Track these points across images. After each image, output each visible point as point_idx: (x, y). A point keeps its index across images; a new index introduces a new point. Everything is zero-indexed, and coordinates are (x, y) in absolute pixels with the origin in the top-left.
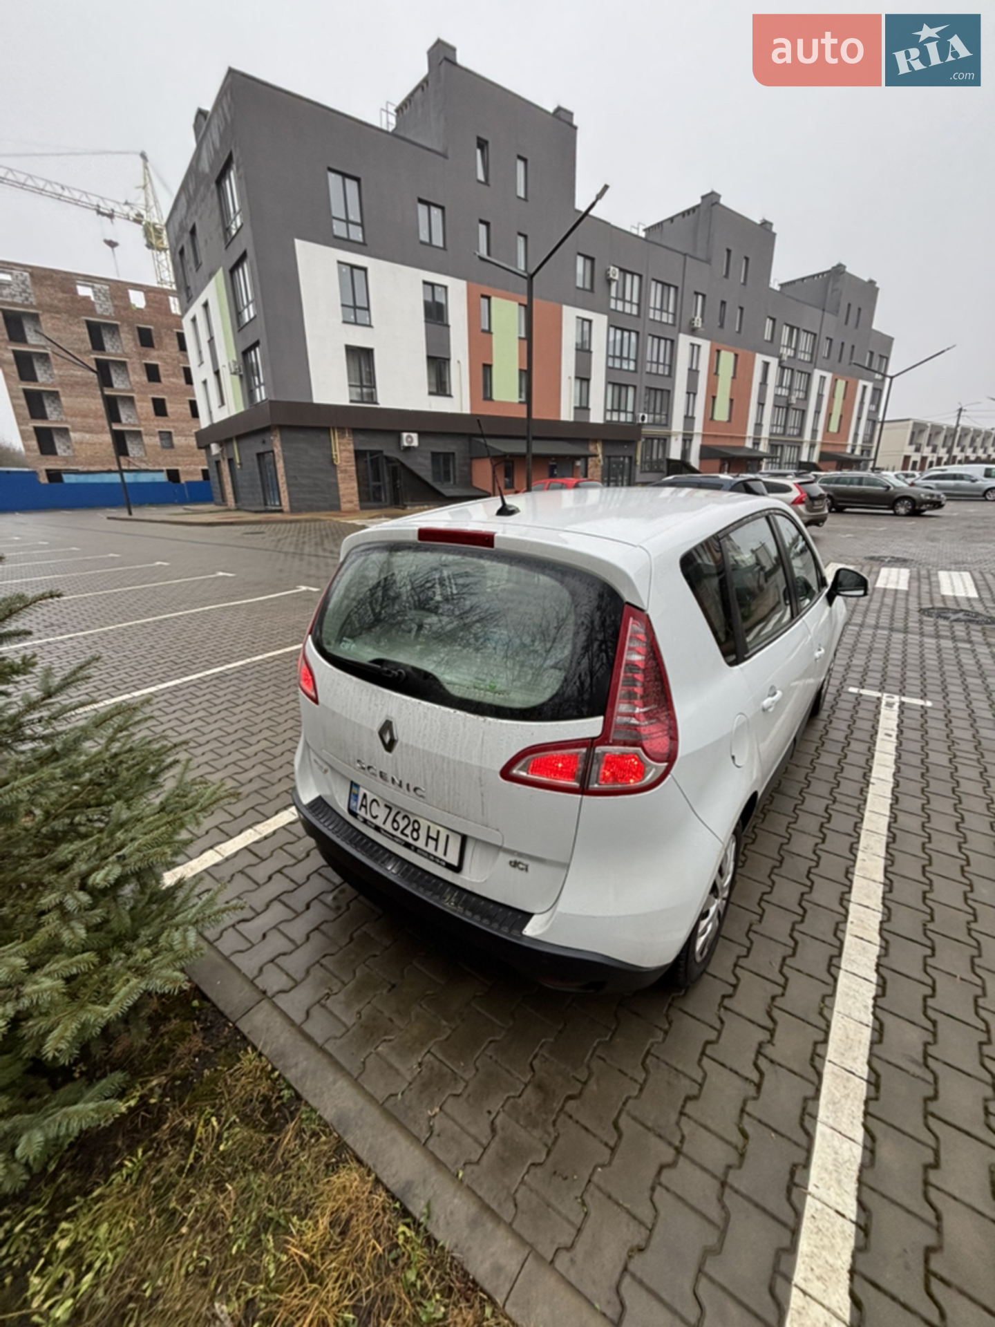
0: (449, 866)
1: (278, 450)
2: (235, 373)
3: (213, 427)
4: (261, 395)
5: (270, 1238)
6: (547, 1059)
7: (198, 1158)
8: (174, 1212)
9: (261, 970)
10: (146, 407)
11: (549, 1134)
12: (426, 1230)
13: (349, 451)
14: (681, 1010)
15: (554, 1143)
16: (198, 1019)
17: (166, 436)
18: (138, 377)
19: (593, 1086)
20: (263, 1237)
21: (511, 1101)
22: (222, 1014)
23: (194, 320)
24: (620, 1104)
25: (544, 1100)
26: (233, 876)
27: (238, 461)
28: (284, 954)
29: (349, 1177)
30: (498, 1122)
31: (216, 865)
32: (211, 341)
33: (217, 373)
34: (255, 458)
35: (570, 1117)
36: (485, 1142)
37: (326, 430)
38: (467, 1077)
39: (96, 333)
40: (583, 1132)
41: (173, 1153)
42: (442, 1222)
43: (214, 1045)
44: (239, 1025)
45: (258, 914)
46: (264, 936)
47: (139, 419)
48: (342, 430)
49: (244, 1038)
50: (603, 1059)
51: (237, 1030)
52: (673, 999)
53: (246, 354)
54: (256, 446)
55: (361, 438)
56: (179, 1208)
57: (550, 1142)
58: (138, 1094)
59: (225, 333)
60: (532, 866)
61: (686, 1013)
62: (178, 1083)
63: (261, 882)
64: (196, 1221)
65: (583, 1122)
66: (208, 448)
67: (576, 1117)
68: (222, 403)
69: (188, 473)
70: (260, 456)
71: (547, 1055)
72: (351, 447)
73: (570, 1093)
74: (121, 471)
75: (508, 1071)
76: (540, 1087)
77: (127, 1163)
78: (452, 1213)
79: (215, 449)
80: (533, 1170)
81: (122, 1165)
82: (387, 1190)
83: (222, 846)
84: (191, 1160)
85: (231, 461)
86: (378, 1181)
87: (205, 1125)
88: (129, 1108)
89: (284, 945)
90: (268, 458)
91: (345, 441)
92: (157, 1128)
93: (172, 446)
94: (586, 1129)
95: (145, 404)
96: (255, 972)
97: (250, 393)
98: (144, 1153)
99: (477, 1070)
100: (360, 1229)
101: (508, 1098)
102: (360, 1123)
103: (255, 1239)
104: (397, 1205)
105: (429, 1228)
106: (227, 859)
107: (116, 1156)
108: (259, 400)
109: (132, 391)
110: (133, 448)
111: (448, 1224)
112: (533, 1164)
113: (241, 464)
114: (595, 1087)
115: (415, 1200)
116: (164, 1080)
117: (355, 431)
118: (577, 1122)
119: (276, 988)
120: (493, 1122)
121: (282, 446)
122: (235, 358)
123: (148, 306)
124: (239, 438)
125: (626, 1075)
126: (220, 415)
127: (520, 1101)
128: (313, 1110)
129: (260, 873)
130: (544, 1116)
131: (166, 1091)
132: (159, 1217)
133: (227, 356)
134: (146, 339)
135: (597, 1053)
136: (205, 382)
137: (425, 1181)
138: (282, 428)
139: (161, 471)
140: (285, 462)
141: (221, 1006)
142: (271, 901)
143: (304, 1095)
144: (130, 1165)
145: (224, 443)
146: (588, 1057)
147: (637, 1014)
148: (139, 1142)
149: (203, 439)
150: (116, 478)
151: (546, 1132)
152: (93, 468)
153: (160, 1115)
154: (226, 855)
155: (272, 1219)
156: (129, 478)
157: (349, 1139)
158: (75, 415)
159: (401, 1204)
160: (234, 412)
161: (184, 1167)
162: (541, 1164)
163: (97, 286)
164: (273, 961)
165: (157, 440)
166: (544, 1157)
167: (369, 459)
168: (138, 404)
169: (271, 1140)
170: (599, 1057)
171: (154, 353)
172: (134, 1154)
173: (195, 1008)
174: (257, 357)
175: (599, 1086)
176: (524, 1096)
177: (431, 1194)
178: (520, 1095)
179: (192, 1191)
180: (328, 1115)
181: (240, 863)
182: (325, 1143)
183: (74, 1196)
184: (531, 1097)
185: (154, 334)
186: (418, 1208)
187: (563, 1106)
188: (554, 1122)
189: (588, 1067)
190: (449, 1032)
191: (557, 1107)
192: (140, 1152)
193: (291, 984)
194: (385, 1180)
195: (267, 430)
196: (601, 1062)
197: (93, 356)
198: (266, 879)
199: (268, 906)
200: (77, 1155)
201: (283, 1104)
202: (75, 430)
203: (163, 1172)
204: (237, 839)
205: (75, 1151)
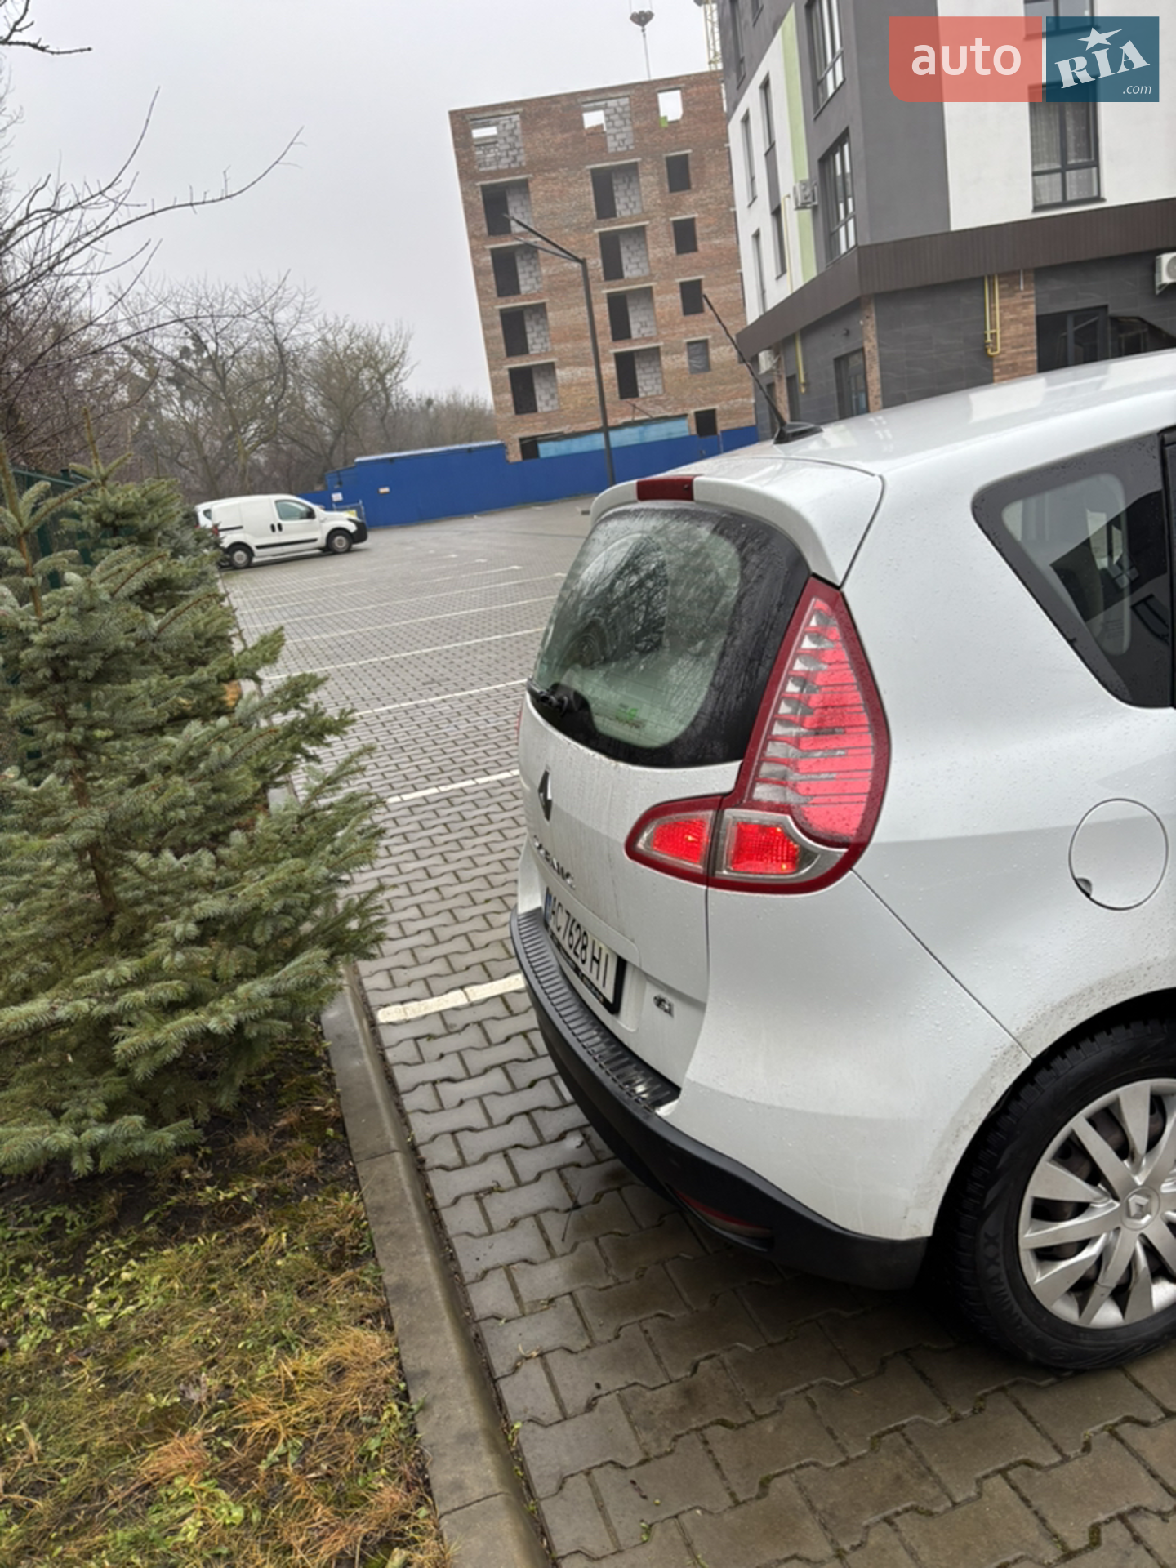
0: (605, 1003)
1: (870, 345)
2: (803, 207)
3: (767, 318)
4: (847, 238)
5: (274, 1351)
6: (724, 1367)
7: (256, 1261)
8: (213, 1293)
9: (434, 1138)
10: (669, 301)
11: (659, 1446)
12: (413, 1419)
13: (1024, 321)
14: (1017, 1404)
15: (658, 1457)
16: (324, 1147)
17: (699, 348)
18: (662, 247)
19: (769, 1427)
20: (268, 1347)
21: (636, 1388)
22: (349, 1150)
23: (746, 120)
24: (794, 1465)
25: (682, 1409)
26: (467, 1025)
27: (802, 380)
28: (471, 1130)
29: (372, 1341)
30: (601, 1401)
31: (456, 1009)
32: (770, 153)
33: (777, 213)
34: (831, 368)
35: (706, 1442)
36: (570, 1411)
37: (974, 284)
38: (598, 1337)
39: (604, 187)
40: (710, 1466)
41: (238, 1248)
42: (433, 1420)
43: (326, 1177)
44: (358, 1167)
45: (470, 1077)
46: (462, 1102)
47: (658, 327)
48: (1009, 278)
49: (357, 1181)
50: (813, 1405)
51: (354, 1171)
52: (1015, 1384)
53: (825, 162)
54: (833, 344)
55: (1056, 285)
56: (219, 1292)
57: (654, 1452)
58: (238, 1190)
59: (793, 128)
60: (678, 1007)
61: (1024, 1411)
62: (277, 1196)
63: (494, 1040)
64: (226, 1308)
65: (719, 1457)
66: (755, 360)
67: (714, 1446)
68: (783, 270)
69: (731, 413)
70: (840, 361)
71: (727, 1363)
72: (1031, 311)
73: (728, 1418)
74: (606, 429)
75: (657, 1357)
76: (688, 1393)
77: (200, 1240)
78: (448, 1418)
79: (765, 361)
80: (609, 1468)
81: (196, 1241)
82: (400, 1367)
83: (475, 988)
84: (249, 1261)
85: (792, 380)
86: (398, 1355)
87: (276, 1238)
88: (225, 1198)
89: (479, 1120)
90: (855, 361)
91: (1017, 300)
92: (238, 1223)
93: (707, 367)
94: (718, 1466)
95: (669, 297)
96: (426, 1138)
97: (828, 239)
98: (217, 1238)
99: (617, 1337)
100: (352, 1383)
101: (635, 1384)
102: (415, 1300)
103: (262, 1347)
104: (402, 1386)
105: (417, 1419)
106: (472, 1005)
107: (196, 1232)
108: (843, 249)
109: (650, 277)
110: (647, 383)
111: (438, 1424)
112: (612, 1462)
113: (806, 385)
114: (770, 1429)
115: (421, 1388)
116: (264, 1186)
117: (1041, 274)
118: (710, 1452)
119: (437, 1162)
120: (595, 1398)
121: (879, 337)
122: (806, 176)
123: (687, 112)
124: (808, 331)
125: (835, 1438)
126: (778, 293)
127: (648, 1394)
128: (378, 1269)
129: (498, 1031)
130: (668, 1424)
131: (261, 1195)
132: (201, 1293)
133: (794, 171)
134: (679, 175)
135: (809, 1393)
136: (757, 236)
137: (442, 1378)
138: (884, 298)
139: (684, 416)
140: (882, 369)
141: (352, 1144)
142: (493, 1067)
143: (379, 1254)
144: (202, 1243)
145: (781, 348)
146: (790, 1391)
147: (923, 1376)
148: (219, 1228)
149: (747, 345)
150: (598, 442)
151: (658, 1440)
152: (582, 427)
153: (247, 1212)
154: (473, 999)
155: (284, 1337)
156: (618, 439)
157: (394, 1309)
158: (565, 340)
159: (407, 1387)
160: (799, 283)
161: (240, 1263)
162: (622, 1467)
163: (611, 103)
164: (453, 1133)
165: (683, 360)
166: (634, 1462)
167: (1071, 329)
168: (657, 298)
169: (324, 1276)
170: (808, 1399)
171: (690, 198)
172: (209, 1237)
173: (329, 1136)
174: (844, 162)
175: (776, 1429)
176: (657, 1392)
177: (440, 1392)
178: (654, 1389)
179: (236, 1285)
180: (389, 1279)
181: (482, 1013)
182: (370, 1301)
183: (150, 1245)
184: (668, 1396)
185: (691, 164)
186: (417, 1397)
187: (705, 1427)
188: (676, 1438)
189: (780, 1403)
190: (611, 1282)
191: (695, 1422)
192: (214, 1237)
193: (457, 1162)
194: (403, 1358)
195: (853, 308)
196: (806, 1406)
197: (597, 231)
198: (502, 1038)
199: (486, 1071)
200: (168, 1217)
201: (357, 1255)
202: (564, 365)
203: (222, 1258)
204: (496, 984)
205: (168, 1213)
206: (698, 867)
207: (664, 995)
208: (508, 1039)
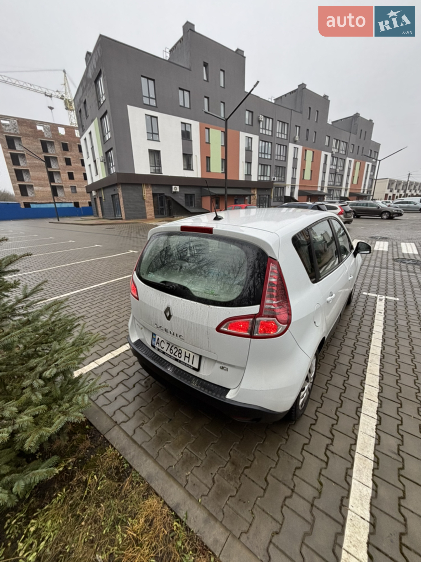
0: (194, 369)
1: (120, 193)
2: (102, 161)
3: (93, 184)
4: (113, 170)
5: (119, 527)
7: (89, 493)
8: (79, 516)
9: (114, 413)
11: (238, 484)
12: (185, 524)
13: (150, 194)
14: (293, 430)
15: (240, 487)
16: (88, 434)
17: (74, 188)
18: (62, 163)
20: (116, 526)
21: (221, 469)
22: (98, 431)
23: (85, 139)
24: (268, 471)
25: (235, 469)
26: (102, 373)
27: (103, 198)
28: (124, 406)
29: (152, 501)
30: (215, 478)
31: (95, 368)
32: (92, 148)
33: (95, 161)
34: (111, 197)
35: (246, 476)
36: (210, 486)
37: (141, 185)
38: (202, 458)
39: (45, 145)
40: (252, 482)
41: (78, 491)
42: (192, 521)
43: (95, 445)
44: (105, 436)
45: (113, 389)
46: (116, 398)
47: (62, 181)
48: (147, 185)
49: (108, 442)
50: (260, 452)
51: (105, 439)
52: (290, 426)
53: (107, 153)
54: (111, 192)
55: (155, 188)
56: (81, 514)
57: (238, 487)
58: (63, 465)
59: (98, 145)
60: (230, 368)
61: (295, 431)
62: (80, 461)
63: (114, 375)
64: (88, 519)
65: (252, 478)
66: (91, 193)
67: (249, 476)
68: (97, 174)
69: (82, 203)
70: (113, 196)
71: (236, 450)
72: (151, 192)
73: (246, 465)
74: (55, 203)
75: (220, 456)
76: (233, 463)
77: (59, 495)
78: (196, 517)
79: (94, 193)
80: (231, 499)
81: (57, 496)
82: (169, 507)
83: (98, 360)
84: (86, 494)
85: (101, 198)
86: (165, 503)
87: (92, 478)
88: (59, 471)
89: (124, 402)
90: (116, 197)
91: (148, 189)
92: (71, 480)
93: (76, 192)
95: (65, 175)
96: (112, 414)
97: (108, 170)
98: (66, 490)
99: (206, 455)
100: (157, 523)
102: (157, 478)
103: (113, 527)
104: (173, 513)
105: (187, 523)
106: (100, 366)
107: (54, 492)
108: (112, 172)
109: (59, 169)
110: (59, 193)
111: (195, 521)
112: (231, 496)
113: (105, 199)
114: (256, 463)
115: (181, 511)
116: (74, 459)
117: (153, 185)
118: (249, 478)
119: (121, 421)
120: (213, 478)
121: (122, 192)
122: (102, 155)
123: (66, 134)
124: (104, 188)
125: (270, 458)
126: (96, 179)
127: (225, 469)
128: (137, 473)
129: (114, 372)
130: (235, 476)
131: (75, 464)
132: (72, 518)
133: (99, 154)
134: (65, 147)
135: (257, 448)
136: (90, 165)
137: (185, 503)
138: (122, 184)
139: (71, 202)
140: (123, 198)
141: (98, 428)
142: (119, 384)
143: (133, 466)
144: (60, 495)
145: (98, 191)
146: (253, 450)
147: (275, 432)
148: (64, 485)
149: (89, 189)
150: (53, 206)
151: (236, 482)
152: (43, 202)
153: (72, 474)
154: (100, 364)
155: (120, 519)
156: (58, 205)
157: (153, 485)
158: (36, 180)
159: (175, 513)
160: (102, 178)
161: (83, 496)
162: (234, 496)
163: (45, 125)
164: (119, 409)
165: (70, 190)
166: (235, 493)
167: (158, 197)
168: (62, 175)
169: (120, 485)
170: (258, 450)
171: (69, 153)
172: (62, 491)
173: (87, 429)
174: (111, 154)
175: (258, 462)
176: (226, 467)
177: (188, 509)
178: (225, 467)
179: (86, 507)
180: (144, 475)
181: (105, 368)
182: (142, 487)
183: (37, 509)
184: (229, 467)
185: (68, 146)
186: (182, 515)
187: (243, 471)
188: (240, 478)
189: (254, 455)
190: (194, 439)
191: (241, 471)
192: (64, 490)
193: (127, 419)
194: (168, 503)
195: (116, 185)
196: (259, 453)
197: (43, 155)
198: (116, 374)
199: (117, 386)
200: (38, 491)
201: (124, 470)
202: (36, 186)
203: (74, 499)
204: (104, 357)
205: (37, 490)
206: (248, 334)
207: (224, 366)
208: (118, 374)
